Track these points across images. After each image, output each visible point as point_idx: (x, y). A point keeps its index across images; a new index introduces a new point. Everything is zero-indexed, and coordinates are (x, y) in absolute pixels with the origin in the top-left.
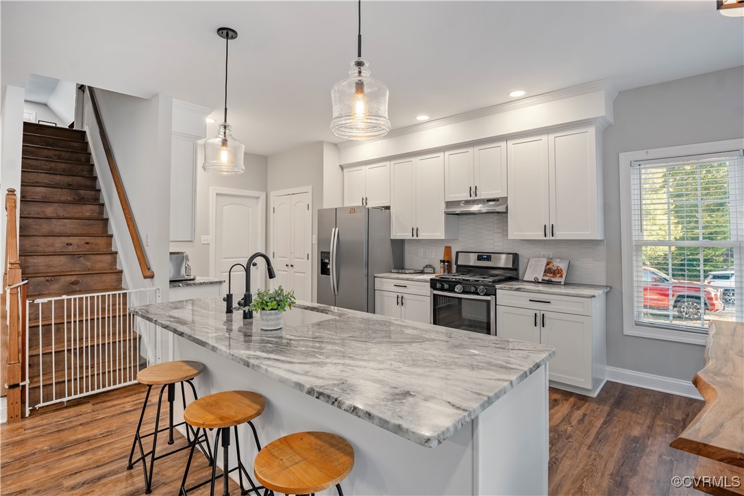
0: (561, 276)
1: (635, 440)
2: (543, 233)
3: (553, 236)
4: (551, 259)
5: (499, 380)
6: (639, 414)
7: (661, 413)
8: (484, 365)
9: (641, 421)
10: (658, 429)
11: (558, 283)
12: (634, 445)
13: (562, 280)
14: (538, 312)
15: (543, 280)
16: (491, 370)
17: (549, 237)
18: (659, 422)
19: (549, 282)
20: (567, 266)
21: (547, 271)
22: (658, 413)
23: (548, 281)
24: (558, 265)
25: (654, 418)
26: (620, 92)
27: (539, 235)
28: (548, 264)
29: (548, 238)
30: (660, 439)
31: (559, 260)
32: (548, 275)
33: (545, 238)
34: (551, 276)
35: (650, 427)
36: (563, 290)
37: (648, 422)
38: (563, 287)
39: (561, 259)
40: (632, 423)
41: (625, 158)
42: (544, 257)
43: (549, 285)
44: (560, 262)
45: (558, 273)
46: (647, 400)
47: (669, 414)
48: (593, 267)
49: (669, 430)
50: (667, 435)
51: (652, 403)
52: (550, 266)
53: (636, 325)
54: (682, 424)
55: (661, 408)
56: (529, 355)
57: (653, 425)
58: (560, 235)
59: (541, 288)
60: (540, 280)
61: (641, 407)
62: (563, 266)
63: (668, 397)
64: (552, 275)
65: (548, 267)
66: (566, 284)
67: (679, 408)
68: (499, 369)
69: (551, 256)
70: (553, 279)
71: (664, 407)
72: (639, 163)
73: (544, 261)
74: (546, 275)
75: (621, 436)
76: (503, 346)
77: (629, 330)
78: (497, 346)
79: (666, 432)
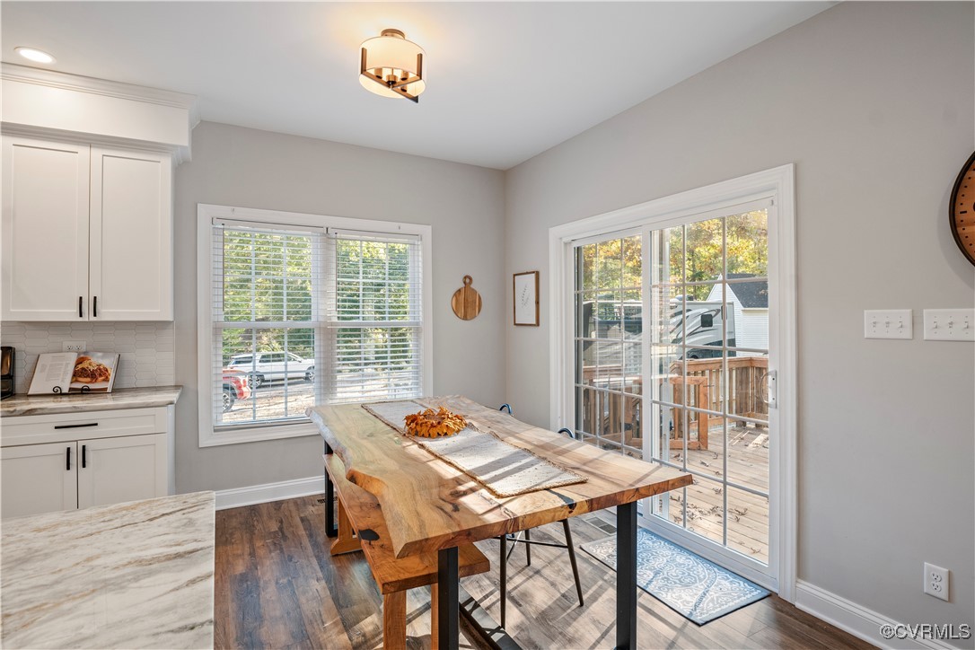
0: (106, 380)
1: (243, 578)
2: (77, 310)
3: (95, 315)
4: (85, 353)
5: (193, 582)
6: (233, 544)
7: (256, 532)
8: (129, 570)
9: (239, 552)
10: (261, 552)
11: (103, 391)
12: (245, 585)
13: (109, 386)
14: (73, 446)
15: (70, 389)
16: (158, 572)
17: (88, 317)
18: (258, 544)
19: (84, 392)
20: (115, 362)
21: (78, 374)
22: (252, 533)
23: (82, 389)
24: (100, 362)
25: (251, 541)
26: (202, 121)
27: (70, 314)
28: (80, 361)
29: (85, 318)
30: (268, 563)
31: (100, 354)
32: (80, 379)
33: (80, 319)
34: (87, 380)
35: (252, 554)
36: (108, 401)
37: (247, 550)
38: (109, 396)
39: (106, 352)
40: (231, 559)
41: (204, 211)
42: (70, 350)
43: (85, 397)
44: (102, 357)
45: (100, 375)
46: (234, 523)
47: (264, 529)
48: (155, 361)
49: (272, 548)
50: (273, 554)
51: (241, 524)
52: (85, 365)
53: (215, 431)
54: (280, 534)
55: (254, 526)
56: (191, 519)
57: (254, 550)
58: (106, 314)
59: (65, 403)
60: (65, 390)
61: (232, 534)
62: (108, 363)
63: (254, 509)
64: (89, 379)
65: (80, 366)
66: (115, 391)
67: (270, 518)
68: (170, 563)
69: (84, 349)
70: (92, 386)
71: (256, 523)
72: (224, 222)
73: (73, 358)
74: (77, 381)
75: (226, 582)
76: (126, 520)
77: (206, 439)
78: (117, 523)
79: (270, 552)
